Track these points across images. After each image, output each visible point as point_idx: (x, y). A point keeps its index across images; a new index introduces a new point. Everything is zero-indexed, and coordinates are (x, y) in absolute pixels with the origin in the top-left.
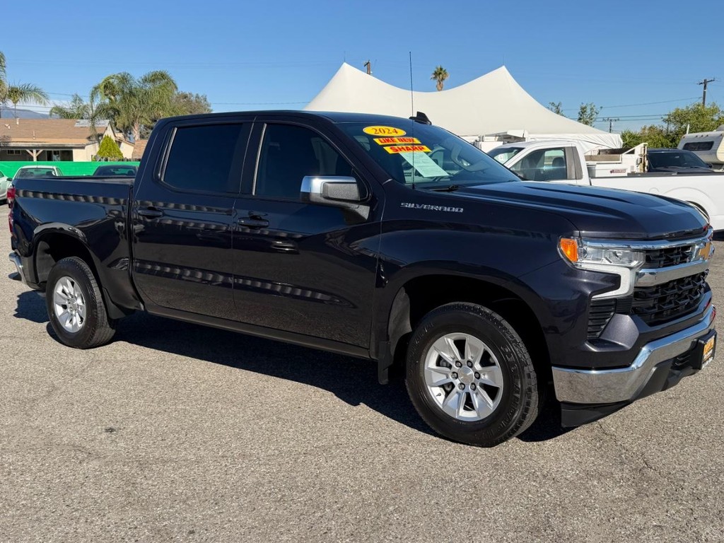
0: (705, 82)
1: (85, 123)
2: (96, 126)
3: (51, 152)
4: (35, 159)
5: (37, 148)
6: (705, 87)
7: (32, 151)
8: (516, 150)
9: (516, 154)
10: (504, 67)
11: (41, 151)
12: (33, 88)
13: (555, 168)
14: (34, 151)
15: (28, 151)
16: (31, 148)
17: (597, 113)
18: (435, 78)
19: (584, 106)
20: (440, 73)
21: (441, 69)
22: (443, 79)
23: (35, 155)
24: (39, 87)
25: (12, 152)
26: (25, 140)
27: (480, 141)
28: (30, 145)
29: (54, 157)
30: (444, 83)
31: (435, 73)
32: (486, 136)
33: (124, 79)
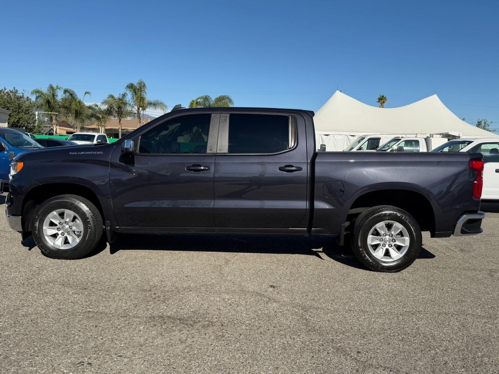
8: (467, 143)
9: (468, 144)
10: (435, 95)
13: (491, 154)
17: (488, 126)
18: (379, 102)
19: (480, 120)
20: (382, 99)
21: (383, 97)
22: (384, 102)
27: (430, 137)
30: (384, 104)
31: (379, 99)
32: (435, 134)
33: (206, 99)
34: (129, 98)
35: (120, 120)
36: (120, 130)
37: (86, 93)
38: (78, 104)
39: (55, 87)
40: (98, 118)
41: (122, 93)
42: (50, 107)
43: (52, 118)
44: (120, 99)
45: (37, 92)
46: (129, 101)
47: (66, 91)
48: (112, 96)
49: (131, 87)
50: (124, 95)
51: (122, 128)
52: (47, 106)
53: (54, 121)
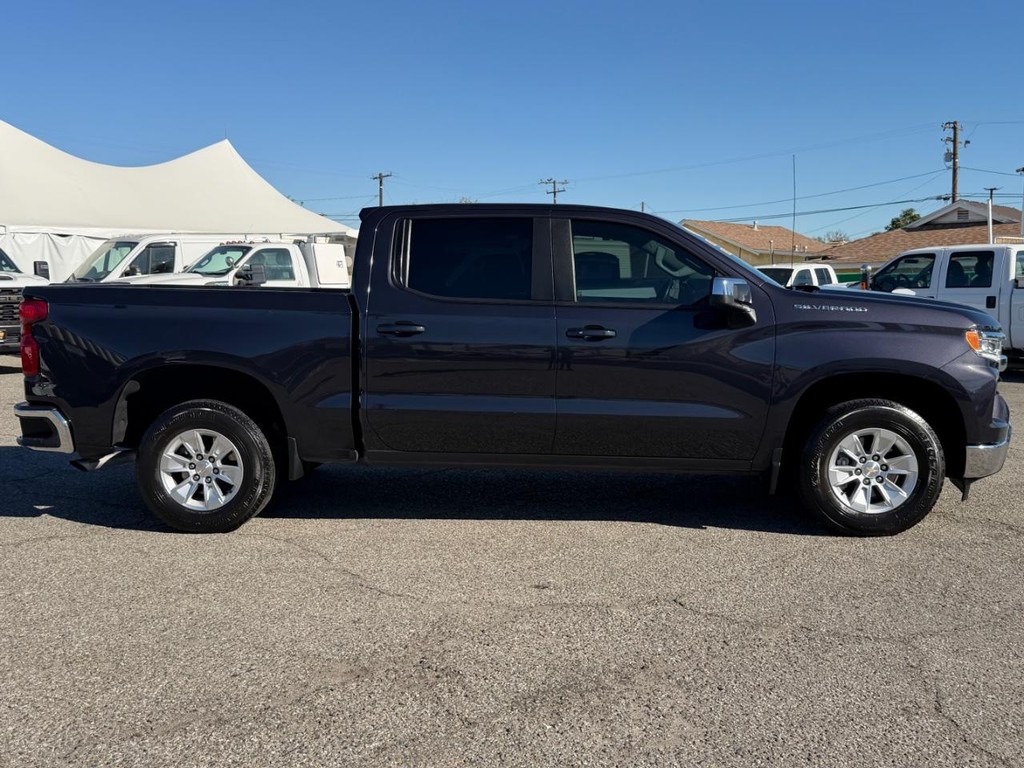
0: (381, 177)
6: (381, 182)
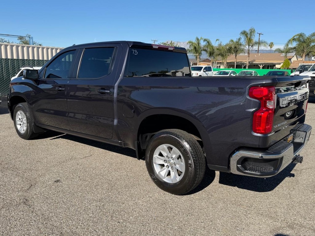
1: (284, 54)
2: (287, 55)
3: (269, 66)
4: (261, 68)
5: (262, 64)
7: (260, 65)
11: (264, 65)
12: (263, 41)
14: (261, 65)
15: (259, 65)
16: (260, 64)
23: (261, 67)
24: (266, 41)
25: (255, 66)
26: (260, 61)
28: (260, 63)
29: (270, 67)
33: (301, 35)
34: (243, 41)
35: (236, 56)
36: (236, 63)
37: (217, 40)
38: (211, 48)
39: (200, 39)
40: (222, 55)
41: (238, 38)
42: (196, 51)
43: (197, 57)
44: (237, 42)
45: (190, 42)
46: (242, 43)
47: (205, 40)
48: (232, 41)
49: (244, 33)
50: (239, 39)
51: (237, 61)
52: (194, 50)
53: (198, 59)
